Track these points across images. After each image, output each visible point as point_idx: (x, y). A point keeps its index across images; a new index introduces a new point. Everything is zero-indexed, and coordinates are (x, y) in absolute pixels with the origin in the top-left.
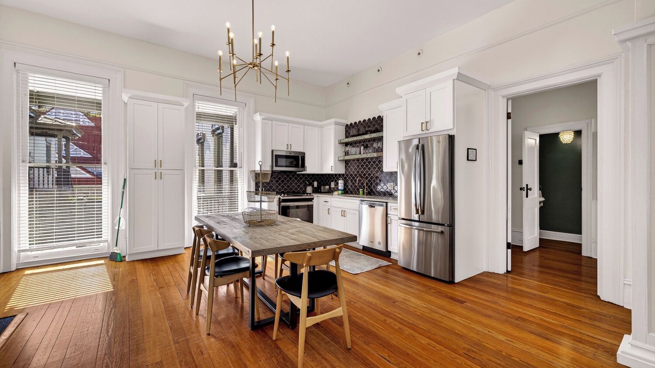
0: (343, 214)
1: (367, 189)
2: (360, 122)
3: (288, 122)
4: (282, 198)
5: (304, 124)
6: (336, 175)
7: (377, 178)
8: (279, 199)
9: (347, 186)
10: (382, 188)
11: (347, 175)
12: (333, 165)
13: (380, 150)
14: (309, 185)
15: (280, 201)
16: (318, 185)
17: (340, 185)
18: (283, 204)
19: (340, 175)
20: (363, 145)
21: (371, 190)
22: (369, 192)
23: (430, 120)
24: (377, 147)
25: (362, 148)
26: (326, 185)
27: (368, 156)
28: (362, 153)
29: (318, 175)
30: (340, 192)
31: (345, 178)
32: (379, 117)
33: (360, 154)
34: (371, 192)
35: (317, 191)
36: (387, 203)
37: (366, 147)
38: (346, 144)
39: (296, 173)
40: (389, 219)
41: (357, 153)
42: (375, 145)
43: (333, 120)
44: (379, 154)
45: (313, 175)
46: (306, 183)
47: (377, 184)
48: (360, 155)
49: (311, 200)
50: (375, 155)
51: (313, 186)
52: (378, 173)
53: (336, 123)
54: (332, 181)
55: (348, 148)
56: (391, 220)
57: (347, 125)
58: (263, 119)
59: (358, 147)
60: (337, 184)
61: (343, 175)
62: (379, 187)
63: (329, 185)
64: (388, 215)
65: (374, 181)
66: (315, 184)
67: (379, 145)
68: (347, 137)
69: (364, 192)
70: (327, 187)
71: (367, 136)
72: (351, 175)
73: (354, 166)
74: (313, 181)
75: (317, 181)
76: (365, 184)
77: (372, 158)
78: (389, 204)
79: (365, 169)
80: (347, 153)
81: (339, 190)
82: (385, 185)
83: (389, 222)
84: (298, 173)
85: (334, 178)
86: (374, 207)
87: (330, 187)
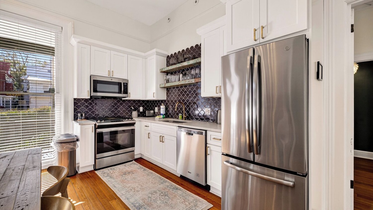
0: (162, 139)
1: (185, 113)
2: (179, 52)
3: (110, 49)
4: (97, 124)
5: (128, 54)
6: (159, 101)
7: (195, 103)
8: (95, 125)
9: (168, 111)
10: (200, 113)
11: (168, 101)
12: (155, 92)
13: (198, 76)
14: (135, 110)
15: (96, 127)
16: (143, 110)
17: (161, 109)
18: (99, 130)
19: (162, 101)
20: (182, 73)
21: (189, 115)
22: (187, 116)
23: (267, 25)
24: (194, 74)
25: (181, 75)
26: (151, 110)
27: (186, 83)
28: (181, 80)
29: (143, 101)
30: (162, 116)
31: (167, 104)
32: (197, 45)
33: (179, 80)
34: (189, 117)
35: (142, 115)
36: (206, 131)
37: (185, 75)
38: (167, 73)
39: (121, 100)
40: (208, 149)
41: (176, 80)
42: (193, 72)
43: (154, 50)
44: (197, 80)
45: (139, 101)
46: (131, 109)
47: (194, 109)
48: (179, 82)
49: (133, 124)
50: (193, 81)
51: (139, 111)
52: (196, 99)
53: (158, 54)
54: (156, 106)
55: (169, 77)
56: (211, 150)
57: (169, 56)
58: (79, 42)
59: (177, 75)
60: (159, 110)
61: (165, 101)
62: (197, 112)
63: (153, 110)
64: (208, 145)
65: (192, 106)
66: (141, 109)
67: (197, 71)
68: (167, 66)
69: (182, 117)
70: (152, 112)
71: (185, 64)
72: (172, 101)
73: (174, 93)
74: (139, 106)
75: (143, 106)
76: (184, 109)
77: (190, 85)
78: (208, 132)
79: (183, 95)
80: (168, 81)
81: (161, 114)
82: (202, 110)
83: (208, 152)
84: (123, 99)
85: (157, 104)
86: (192, 134)
87: (154, 112)
